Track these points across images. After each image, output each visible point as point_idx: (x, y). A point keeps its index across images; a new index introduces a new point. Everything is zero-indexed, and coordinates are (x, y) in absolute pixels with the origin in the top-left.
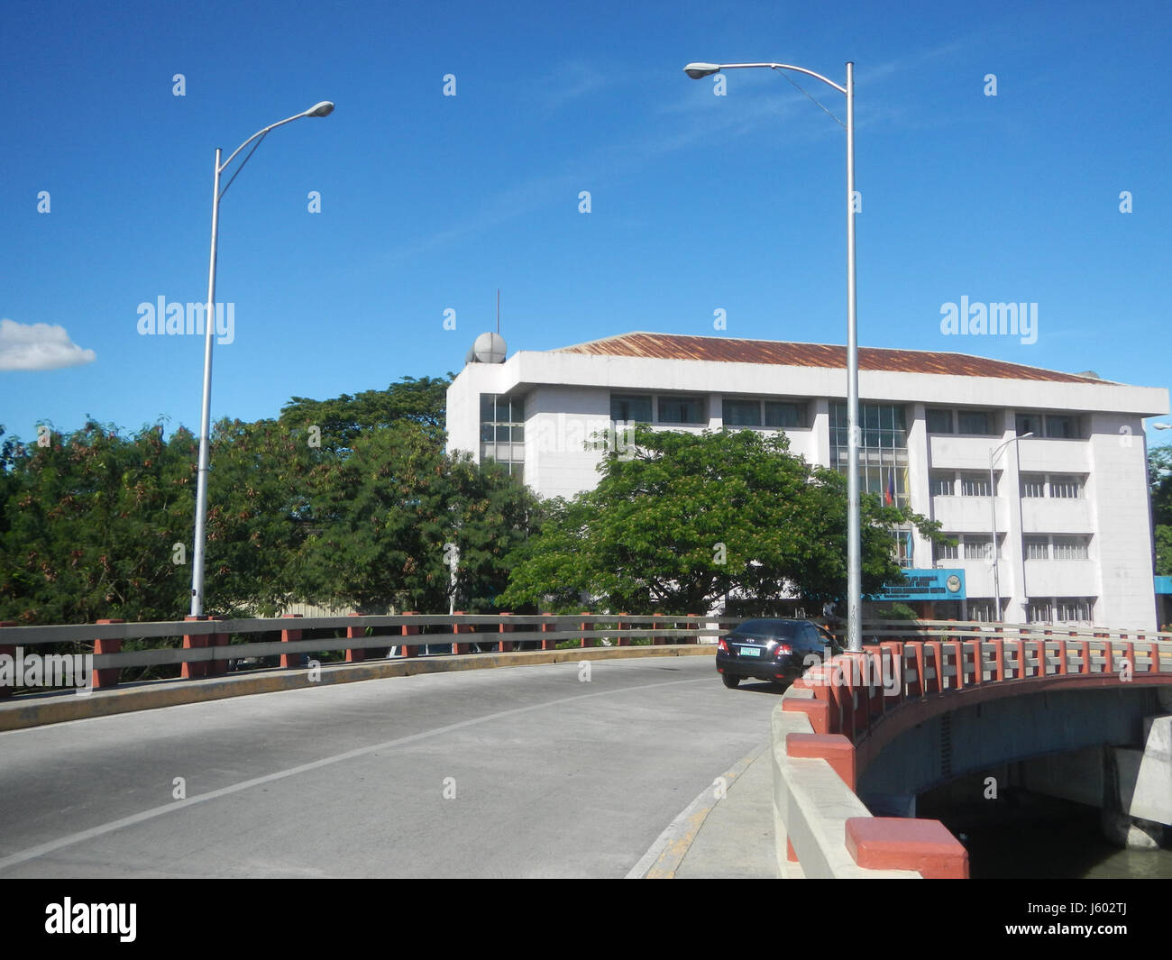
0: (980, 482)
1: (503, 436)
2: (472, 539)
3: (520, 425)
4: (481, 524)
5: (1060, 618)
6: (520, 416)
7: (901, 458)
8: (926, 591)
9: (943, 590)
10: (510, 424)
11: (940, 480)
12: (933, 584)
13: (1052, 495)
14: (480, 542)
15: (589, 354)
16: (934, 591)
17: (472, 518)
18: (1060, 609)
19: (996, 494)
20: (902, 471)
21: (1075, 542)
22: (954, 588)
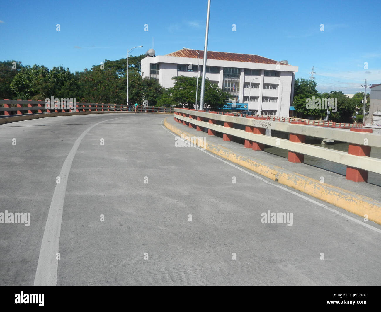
0: (255, 85)
1: (155, 73)
2: (150, 95)
3: (158, 70)
4: (151, 92)
5: (269, 114)
6: (158, 68)
7: (238, 80)
8: (240, 108)
9: (243, 108)
10: (156, 70)
11: (246, 85)
12: (241, 106)
13: (271, 89)
14: (151, 95)
15: (173, 56)
16: (241, 108)
17: (149, 90)
18: (269, 112)
19: (258, 88)
20: (238, 83)
21: (274, 99)
22: (245, 107)
